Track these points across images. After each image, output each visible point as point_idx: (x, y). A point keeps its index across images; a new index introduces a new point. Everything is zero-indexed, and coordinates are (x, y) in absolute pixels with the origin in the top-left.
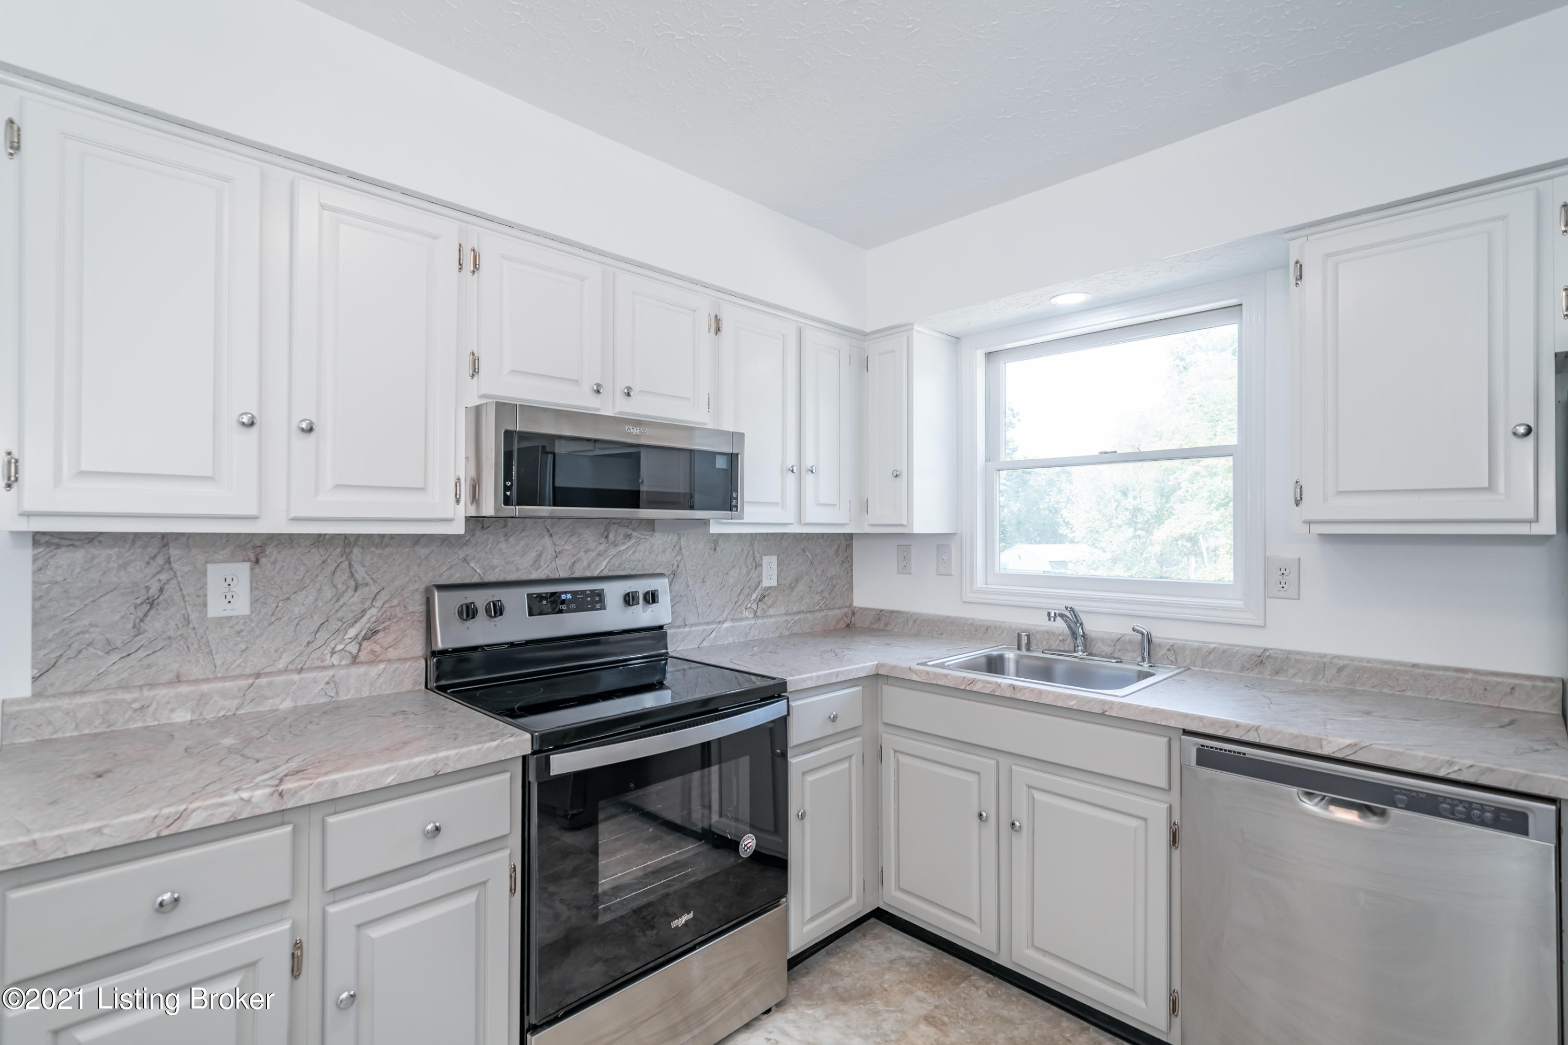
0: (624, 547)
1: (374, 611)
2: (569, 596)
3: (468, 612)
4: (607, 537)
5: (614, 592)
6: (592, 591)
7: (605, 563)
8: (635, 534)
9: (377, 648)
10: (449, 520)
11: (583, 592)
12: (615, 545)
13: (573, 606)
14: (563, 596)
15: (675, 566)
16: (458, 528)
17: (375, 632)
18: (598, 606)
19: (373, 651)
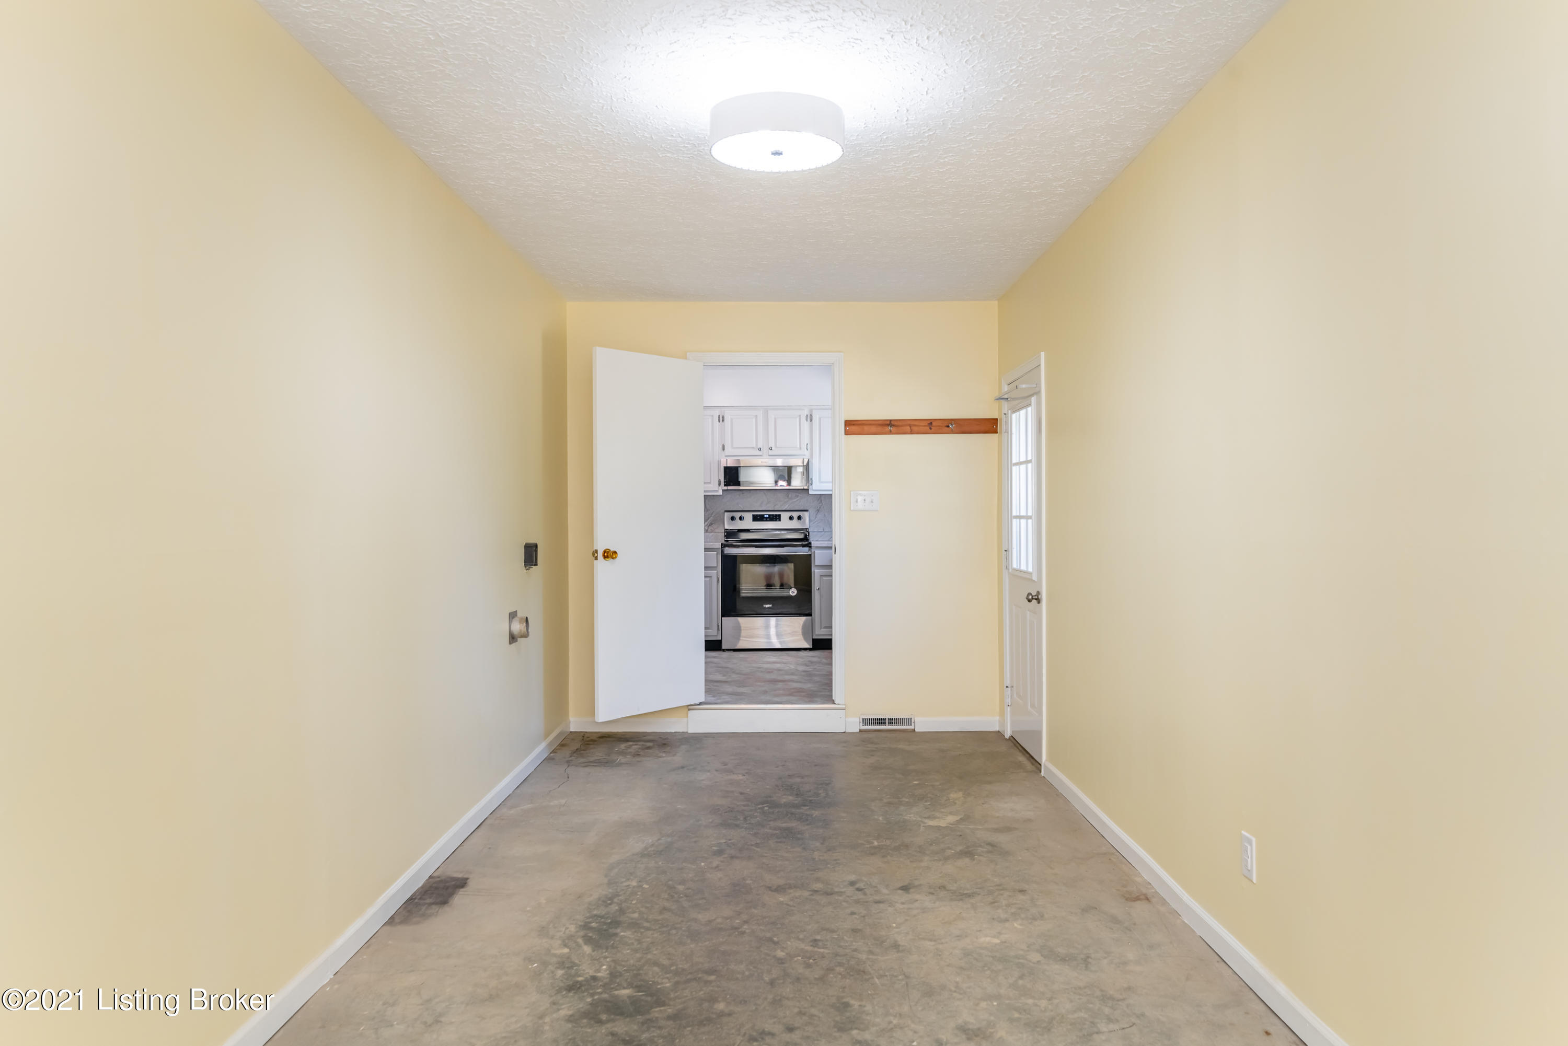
0: (795, 500)
1: (712, 518)
2: (768, 516)
3: (733, 518)
4: (788, 496)
5: (785, 515)
6: (776, 515)
7: (787, 506)
8: (800, 495)
9: (712, 528)
10: (717, 491)
11: (773, 515)
12: (791, 499)
13: (768, 519)
14: (765, 516)
15: (819, 508)
16: (720, 493)
17: (712, 524)
18: (778, 520)
19: (711, 530)
